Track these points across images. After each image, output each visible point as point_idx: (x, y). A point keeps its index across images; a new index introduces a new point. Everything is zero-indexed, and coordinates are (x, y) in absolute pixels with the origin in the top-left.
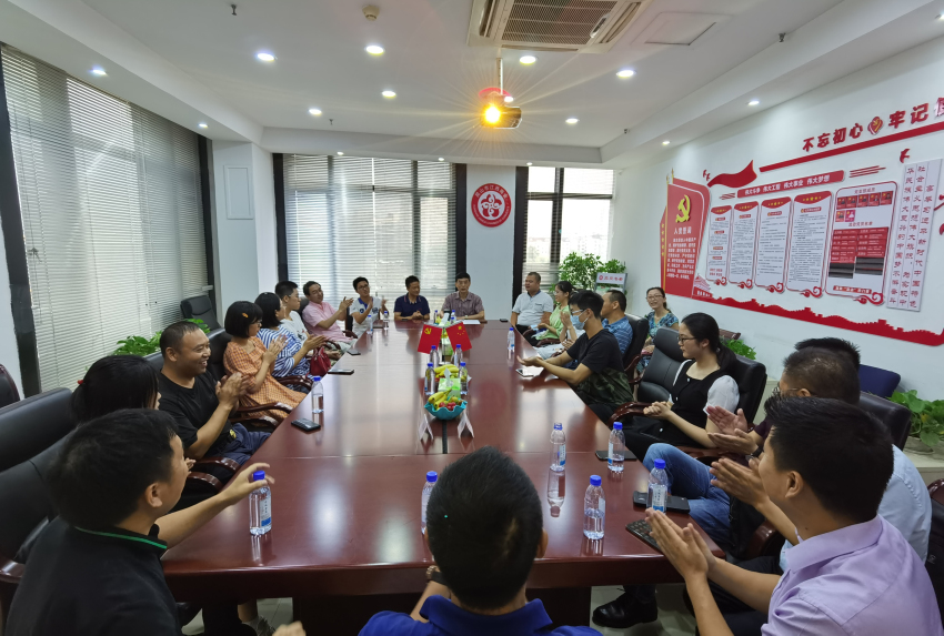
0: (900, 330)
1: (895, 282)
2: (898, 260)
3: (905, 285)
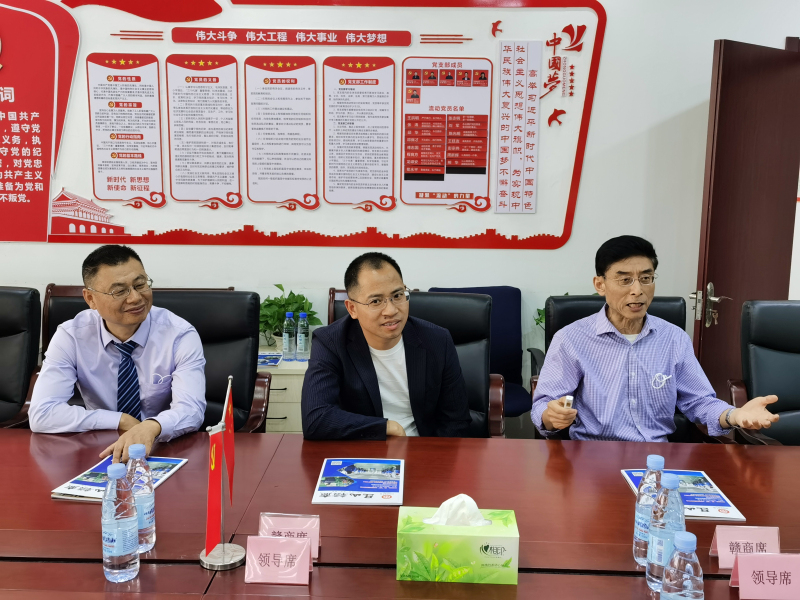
0: (515, 238)
1: (504, 182)
2: (504, 155)
3: (516, 184)
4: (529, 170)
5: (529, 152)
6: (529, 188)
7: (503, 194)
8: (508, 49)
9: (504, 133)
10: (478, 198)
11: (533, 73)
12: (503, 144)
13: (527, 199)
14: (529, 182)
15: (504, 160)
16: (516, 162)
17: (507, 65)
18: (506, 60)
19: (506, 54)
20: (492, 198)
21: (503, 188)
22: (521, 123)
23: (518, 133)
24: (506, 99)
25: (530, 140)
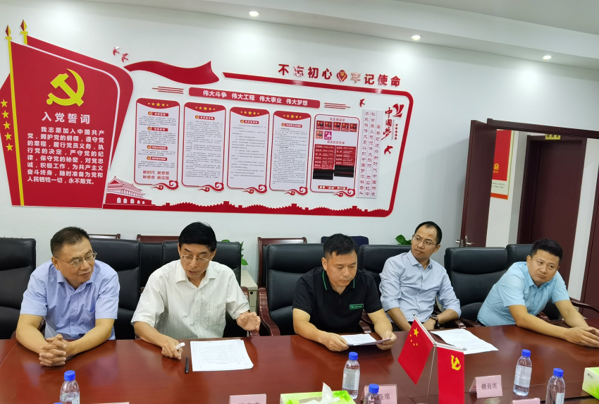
0: (366, 211)
1: (362, 182)
2: (363, 168)
3: (368, 183)
4: (375, 176)
5: (375, 167)
6: (374, 185)
7: (362, 187)
8: (367, 114)
9: (363, 156)
10: (349, 190)
11: (379, 127)
12: (362, 162)
13: (373, 191)
14: (374, 182)
15: (363, 170)
16: (368, 171)
17: (366, 122)
18: (366, 119)
19: (366, 116)
20: (356, 189)
21: (362, 185)
22: (372, 152)
23: (370, 157)
24: (365, 139)
25: (375, 161)
